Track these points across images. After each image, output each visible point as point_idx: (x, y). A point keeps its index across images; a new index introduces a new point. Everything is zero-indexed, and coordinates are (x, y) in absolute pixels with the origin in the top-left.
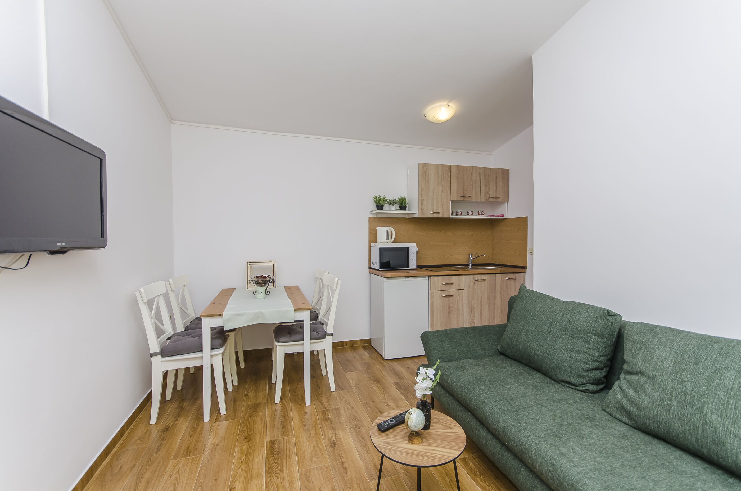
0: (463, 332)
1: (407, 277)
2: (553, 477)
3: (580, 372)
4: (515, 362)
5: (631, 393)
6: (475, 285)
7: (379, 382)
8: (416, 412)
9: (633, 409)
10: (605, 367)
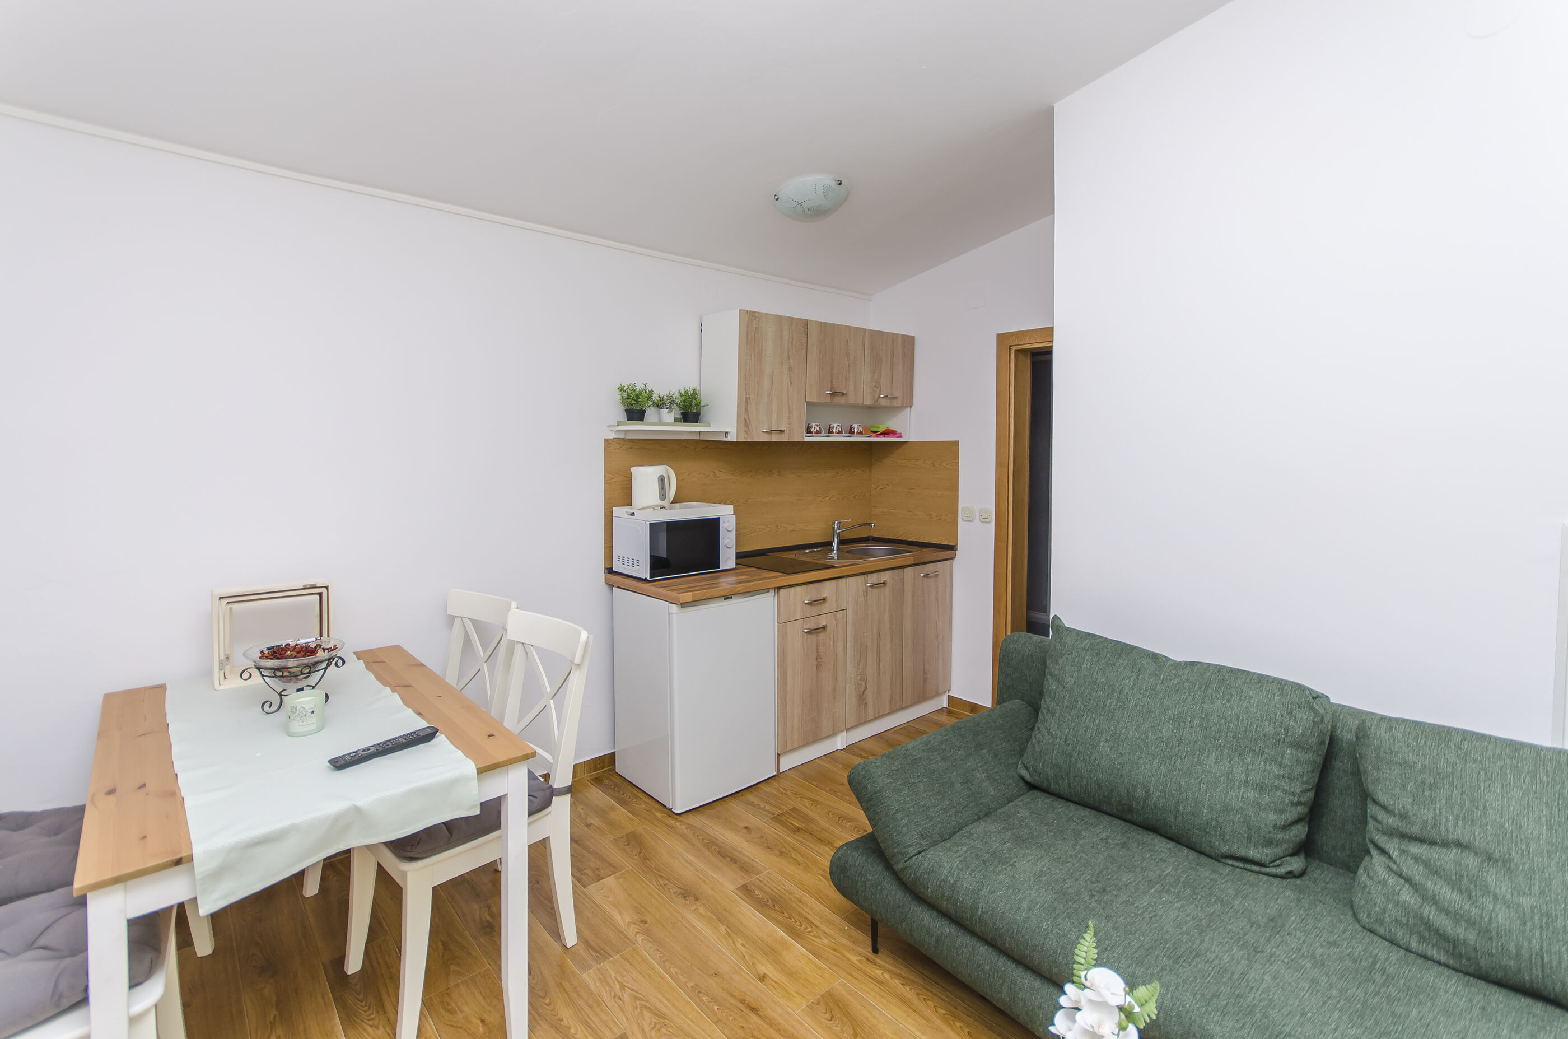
1: (728, 597)
3: (1270, 832)
6: (867, 597)
7: (697, 899)
9: (1461, 932)
10: (1309, 811)
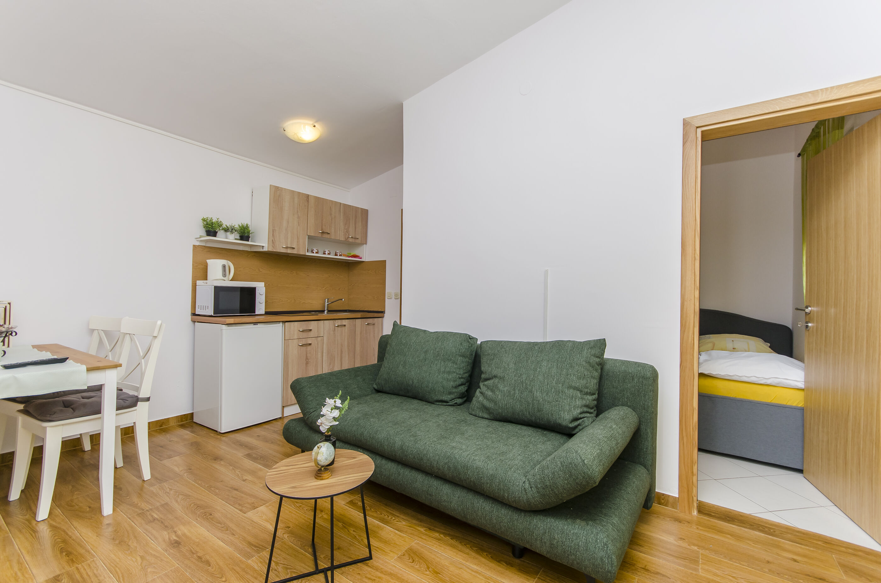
0: (339, 375)
1: (255, 323)
2: (449, 467)
3: (450, 389)
4: (392, 396)
5: (489, 393)
6: (335, 331)
8: (326, 445)
9: (491, 405)
10: (467, 382)
